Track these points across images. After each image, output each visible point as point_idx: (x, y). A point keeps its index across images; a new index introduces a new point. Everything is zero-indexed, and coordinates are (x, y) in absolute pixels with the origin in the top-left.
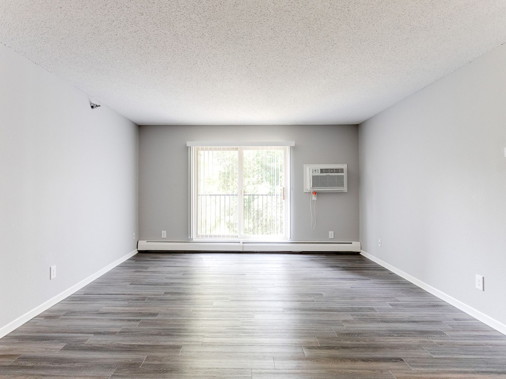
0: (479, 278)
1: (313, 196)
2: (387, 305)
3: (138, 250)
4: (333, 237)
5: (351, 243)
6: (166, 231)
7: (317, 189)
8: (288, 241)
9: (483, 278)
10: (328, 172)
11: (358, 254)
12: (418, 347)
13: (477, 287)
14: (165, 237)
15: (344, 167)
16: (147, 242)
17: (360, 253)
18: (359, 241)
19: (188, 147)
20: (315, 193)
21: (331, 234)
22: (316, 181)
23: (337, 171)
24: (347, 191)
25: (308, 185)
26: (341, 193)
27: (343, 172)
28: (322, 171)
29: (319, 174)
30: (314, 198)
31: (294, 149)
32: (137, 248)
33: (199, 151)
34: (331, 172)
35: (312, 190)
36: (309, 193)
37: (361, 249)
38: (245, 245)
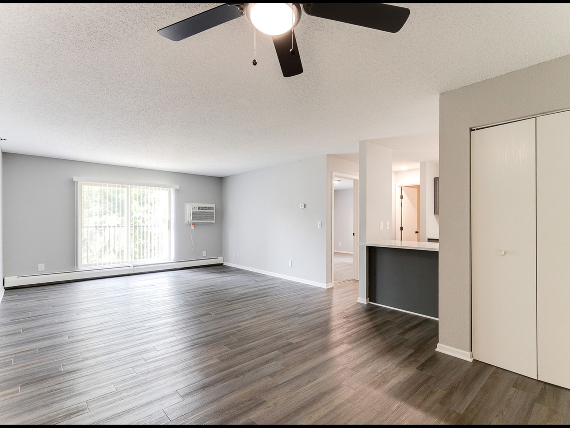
0: (290, 261)
1: (192, 226)
2: (252, 282)
3: (5, 287)
4: (205, 255)
5: (218, 258)
6: (43, 264)
7: (195, 221)
8: (172, 261)
9: (292, 261)
10: (203, 210)
11: (222, 264)
12: (272, 291)
13: (289, 266)
14: (43, 269)
15: (213, 205)
16: (18, 277)
17: (224, 264)
18: (222, 256)
19: (74, 181)
20: (194, 224)
21: (204, 253)
22: (195, 215)
23: (209, 208)
24: (215, 223)
25: (189, 218)
26: (211, 224)
27: (213, 210)
28: (199, 208)
29: (197, 210)
30: (192, 228)
31: (177, 191)
32: (4, 285)
33: (83, 186)
34: (205, 209)
35: (192, 222)
36: (189, 224)
37: (224, 261)
38: (135, 268)
